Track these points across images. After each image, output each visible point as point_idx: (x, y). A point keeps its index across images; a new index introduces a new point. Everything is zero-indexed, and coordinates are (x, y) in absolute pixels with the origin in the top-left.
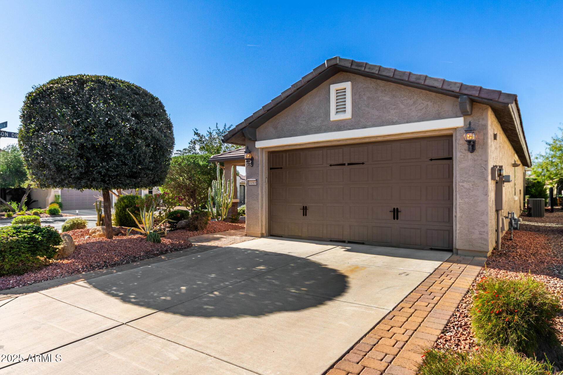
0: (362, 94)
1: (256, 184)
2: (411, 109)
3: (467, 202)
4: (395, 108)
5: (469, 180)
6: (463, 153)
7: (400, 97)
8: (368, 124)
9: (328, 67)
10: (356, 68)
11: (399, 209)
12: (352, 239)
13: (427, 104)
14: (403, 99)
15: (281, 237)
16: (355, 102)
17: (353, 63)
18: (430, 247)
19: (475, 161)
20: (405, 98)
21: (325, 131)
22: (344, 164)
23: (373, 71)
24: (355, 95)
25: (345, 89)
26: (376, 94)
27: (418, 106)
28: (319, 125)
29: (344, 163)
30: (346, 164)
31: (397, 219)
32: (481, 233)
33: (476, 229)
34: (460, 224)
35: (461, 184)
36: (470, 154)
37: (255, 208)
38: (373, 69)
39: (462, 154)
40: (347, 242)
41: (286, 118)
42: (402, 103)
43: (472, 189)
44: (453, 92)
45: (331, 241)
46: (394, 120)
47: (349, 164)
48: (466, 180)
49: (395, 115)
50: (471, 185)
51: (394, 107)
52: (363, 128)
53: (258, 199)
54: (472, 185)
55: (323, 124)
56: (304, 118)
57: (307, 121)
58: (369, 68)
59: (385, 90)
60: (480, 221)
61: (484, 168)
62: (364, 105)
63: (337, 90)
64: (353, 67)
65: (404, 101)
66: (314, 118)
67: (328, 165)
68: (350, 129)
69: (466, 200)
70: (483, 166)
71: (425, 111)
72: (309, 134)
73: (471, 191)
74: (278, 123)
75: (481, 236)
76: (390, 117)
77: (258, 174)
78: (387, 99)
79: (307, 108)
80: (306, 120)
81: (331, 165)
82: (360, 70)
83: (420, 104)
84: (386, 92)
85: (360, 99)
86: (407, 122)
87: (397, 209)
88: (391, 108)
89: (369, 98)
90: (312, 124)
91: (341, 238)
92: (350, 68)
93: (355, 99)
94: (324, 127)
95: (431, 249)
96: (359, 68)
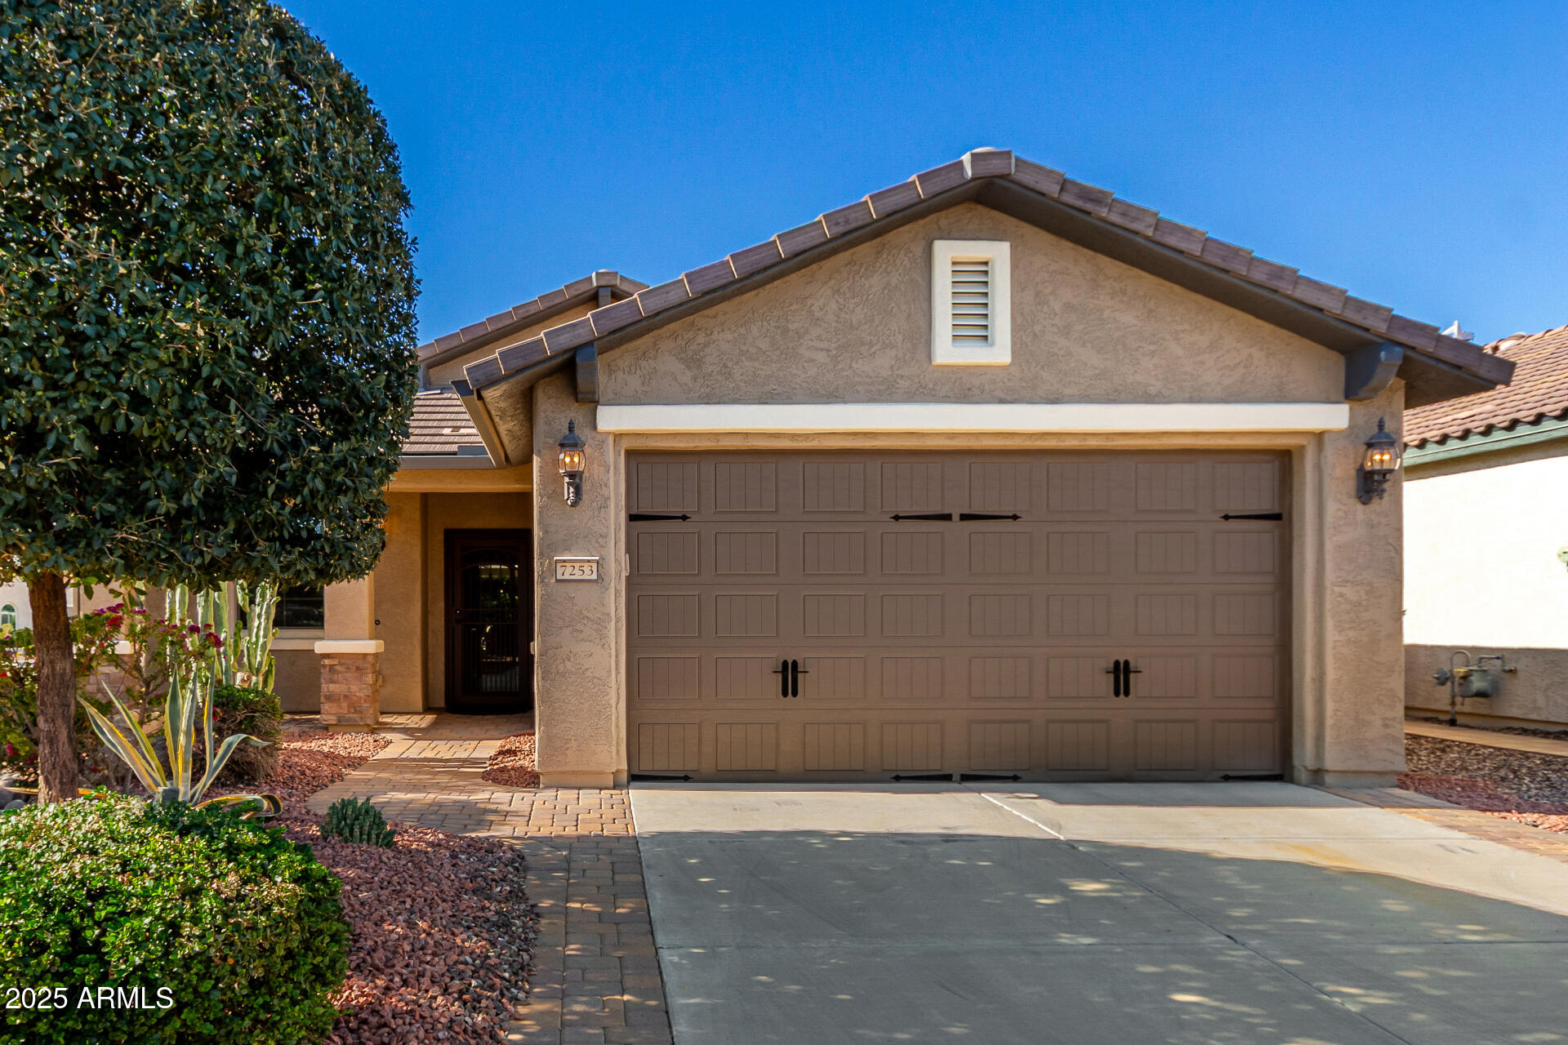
0: (1047, 291)
1: (594, 577)
2: (1203, 363)
3: (1353, 639)
4: (1154, 352)
5: (1359, 578)
6: (1345, 505)
7: (1169, 319)
8: (1067, 391)
9: (973, 179)
10: (1079, 203)
11: (1132, 665)
12: (977, 767)
13: (1250, 355)
14: (1180, 328)
15: (686, 779)
16: (1022, 314)
17: (1068, 186)
18: (1222, 773)
19: (1372, 528)
20: (1186, 326)
21: (911, 397)
22: (947, 517)
23: (1134, 226)
24: (1023, 290)
25: (986, 263)
26: (1093, 297)
27: (1223, 355)
28: (885, 373)
29: (946, 511)
30: (956, 517)
31: (1127, 693)
32: (1387, 721)
33: (1374, 714)
34: (1335, 701)
35: (1337, 589)
36: (1360, 507)
37: (588, 674)
38: (1135, 219)
39: (1341, 507)
40: (956, 777)
41: (742, 331)
42: (1177, 339)
43: (1364, 603)
44: (1367, 330)
45: (898, 779)
46: (1151, 388)
47: (964, 517)
48: (1350, 578)
49: (1153, 373)
50: (1363, 592)
51: (1152, 347)
52: (1047, 403)
53: (603, 637)
54: (1367, 594)
55: (900, 372)
56: (819, 338)
57: (834, 352)
58: (1124, 214)
59: (1124, 292)
60: (1383, 692)
61: (1394, 548)
62: (1055, 329)
63: (954, 263)
64: (1067, 198)
65: (1181, 336)
66: (863, 344)
67: (886, 518)
68: (1002, 401)
69: (1351, 634)
70: (1390, 541)
71: (1244, 374)
72: (845, 402)
73: (1362, 609)
74: (706, 345)
75: (1388, 731)
76: (1139, 378)
77: (605, 536)
78: (1128, 318)
79: (834, 306)
80: (828, 351)
81: (897, 518)
82: (1089, 213)
83: (1229, 351)
84: (1125, 299)
85: (1039, 307)
86: (1191, 400)
87: (1127, 663)
88: (1141, 349)
89: (1068, 307)
90: (854, 365)
91: (935, 767)
92: (1056, 200)
93: (1021, 303)
94: (903, 384)
95: (1227, 778)
96: (1089, 206)
